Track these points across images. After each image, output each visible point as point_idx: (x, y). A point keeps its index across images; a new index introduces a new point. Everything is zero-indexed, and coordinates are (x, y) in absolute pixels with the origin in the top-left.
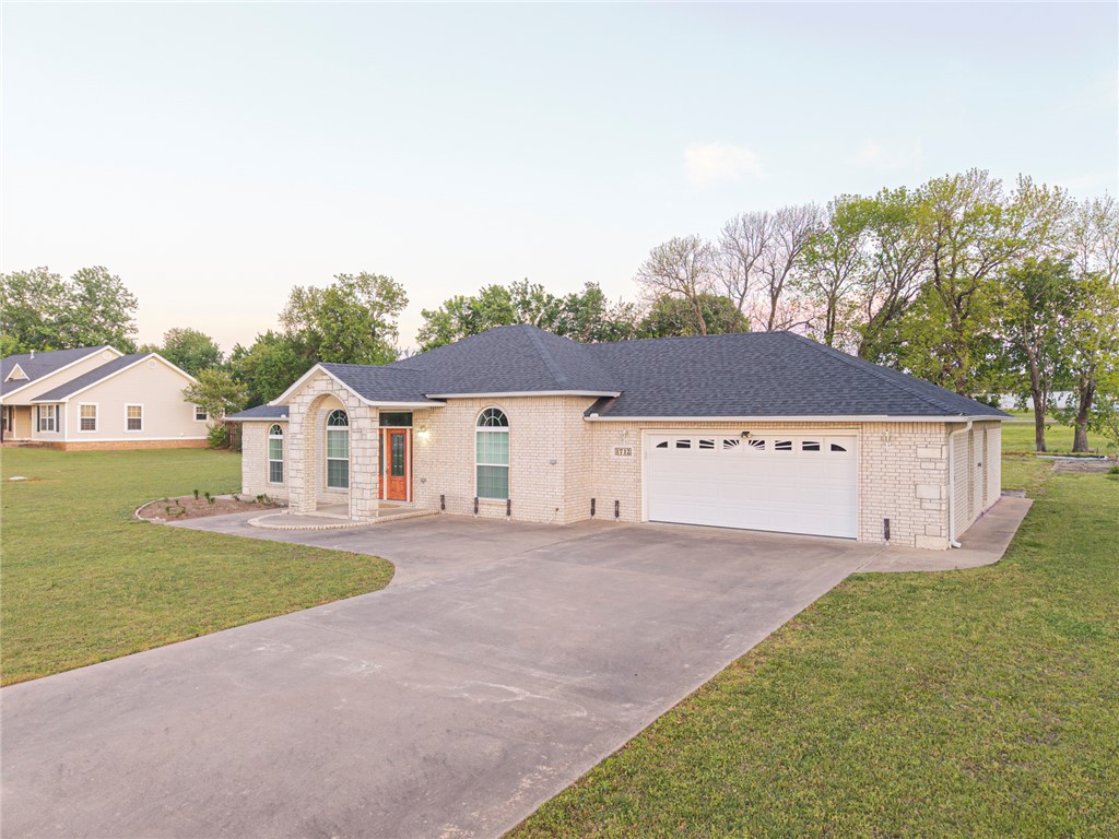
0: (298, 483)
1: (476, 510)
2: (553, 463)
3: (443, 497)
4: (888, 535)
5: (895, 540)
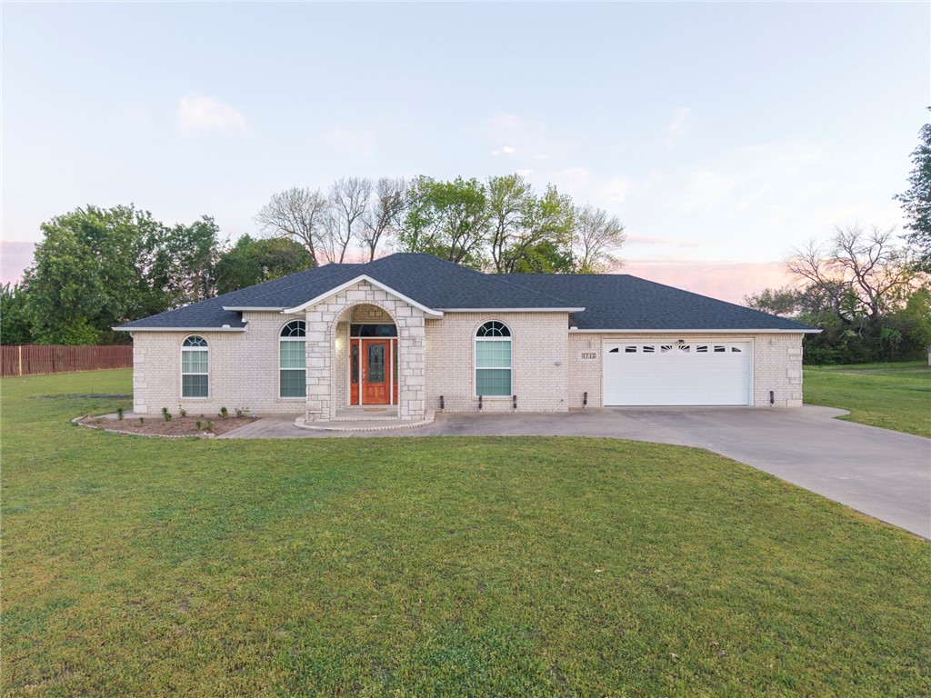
0: (322, 390)
1: (480, 406)
2: (557, 365)
3: (442, 397)
4: (772, 401)
5: (778, 404)
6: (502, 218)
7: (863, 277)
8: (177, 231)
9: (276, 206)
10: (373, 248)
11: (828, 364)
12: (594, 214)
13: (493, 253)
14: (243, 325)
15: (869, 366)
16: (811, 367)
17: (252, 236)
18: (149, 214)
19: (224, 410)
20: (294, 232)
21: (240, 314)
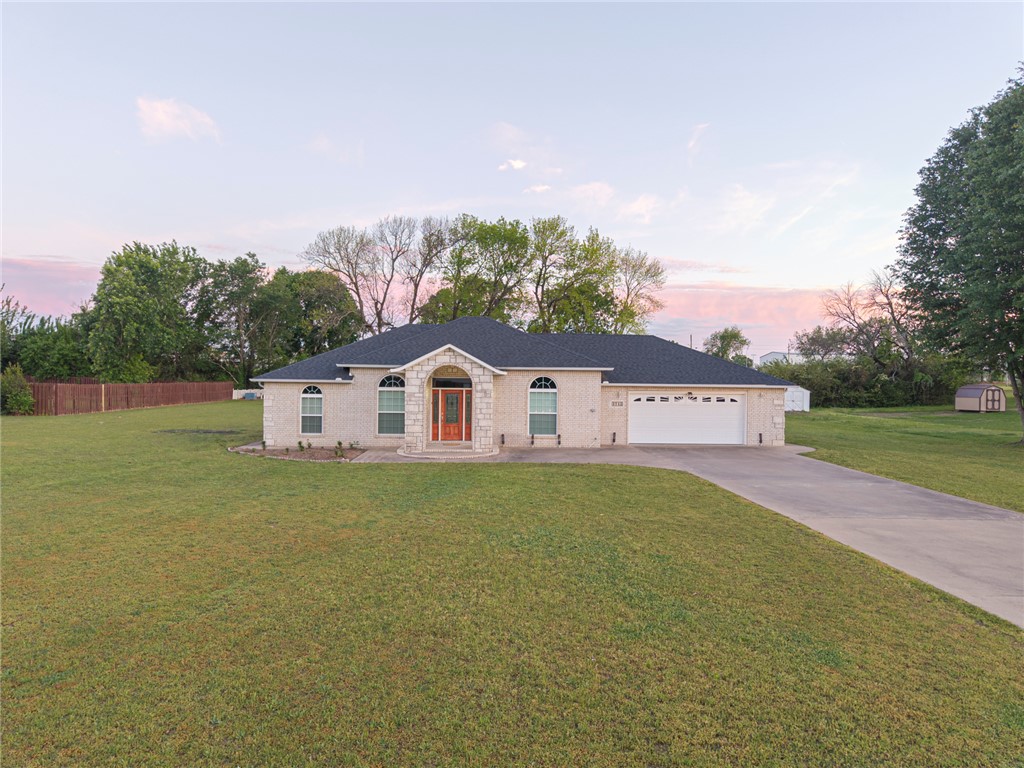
1: (533, 443)
2: (592, 411)
3: (503, 435)
4: (761, 441)
5: (764, 443)
6: (545, 259)
7: (898, 321)
8: (220, 267)
9: (321, 244)
10: (416, 286)
11: (861, 407)
12: (635, 256)
13: (536, 293)
14: (351, 378)
15: (900, 409)
16: (845, 410)
17: (288, 268)
18: (194, 250)
19: (340, 443)
20: (339, 271)
21: (347, 370)
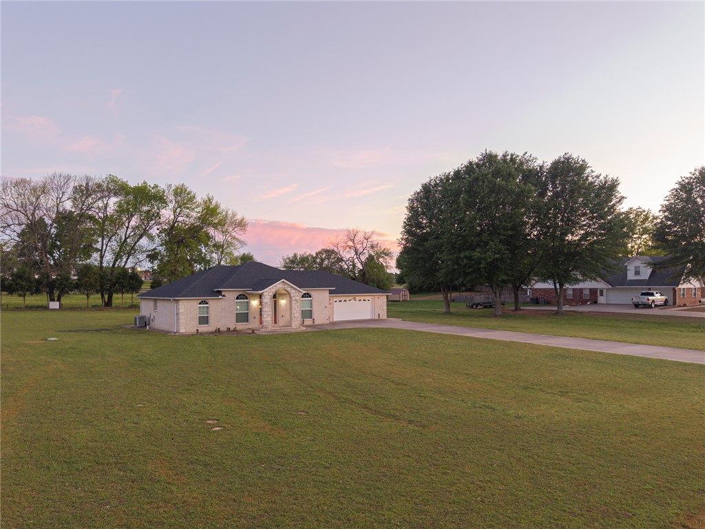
1: (303, 323)
2: (326, 307)
4: (379, 317)
5: (381, 317)
14: (223, 296)
21: (221, 292)
